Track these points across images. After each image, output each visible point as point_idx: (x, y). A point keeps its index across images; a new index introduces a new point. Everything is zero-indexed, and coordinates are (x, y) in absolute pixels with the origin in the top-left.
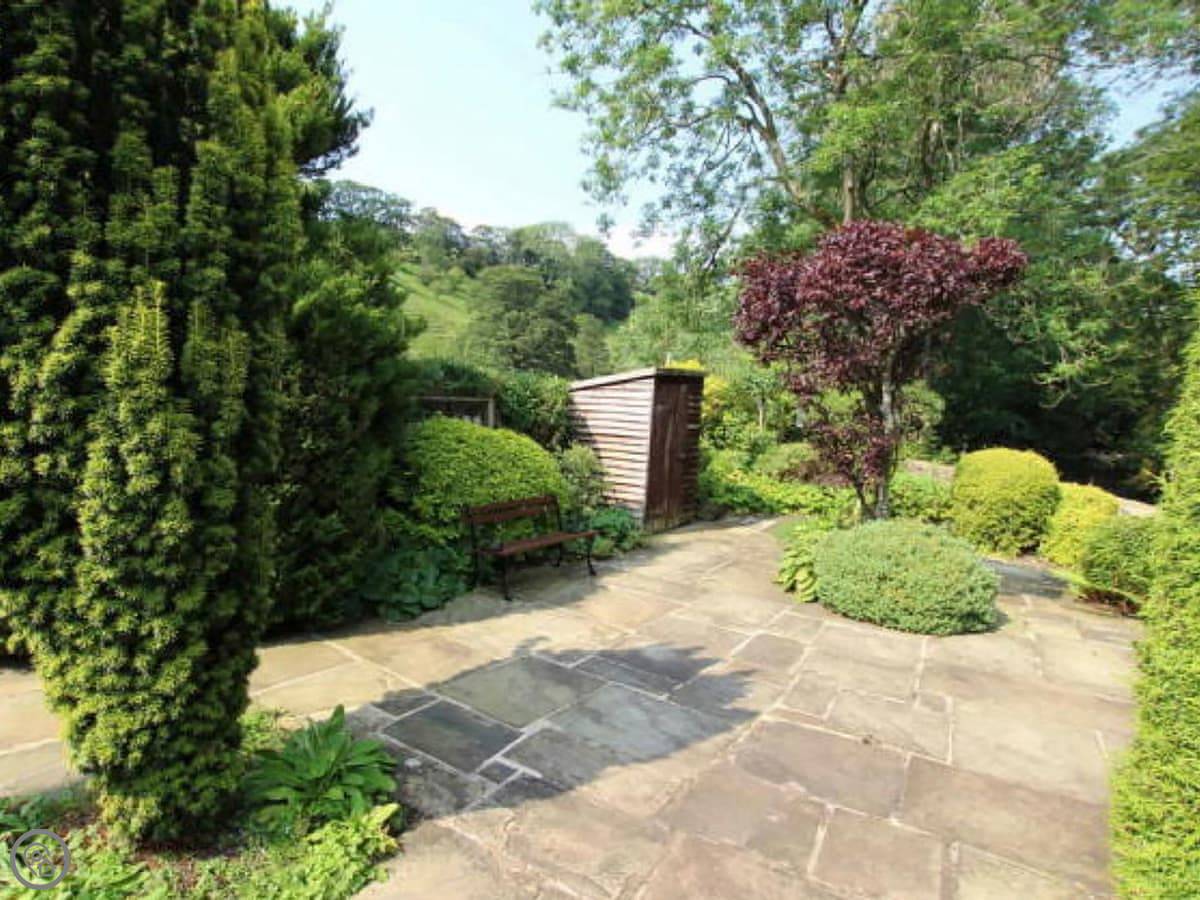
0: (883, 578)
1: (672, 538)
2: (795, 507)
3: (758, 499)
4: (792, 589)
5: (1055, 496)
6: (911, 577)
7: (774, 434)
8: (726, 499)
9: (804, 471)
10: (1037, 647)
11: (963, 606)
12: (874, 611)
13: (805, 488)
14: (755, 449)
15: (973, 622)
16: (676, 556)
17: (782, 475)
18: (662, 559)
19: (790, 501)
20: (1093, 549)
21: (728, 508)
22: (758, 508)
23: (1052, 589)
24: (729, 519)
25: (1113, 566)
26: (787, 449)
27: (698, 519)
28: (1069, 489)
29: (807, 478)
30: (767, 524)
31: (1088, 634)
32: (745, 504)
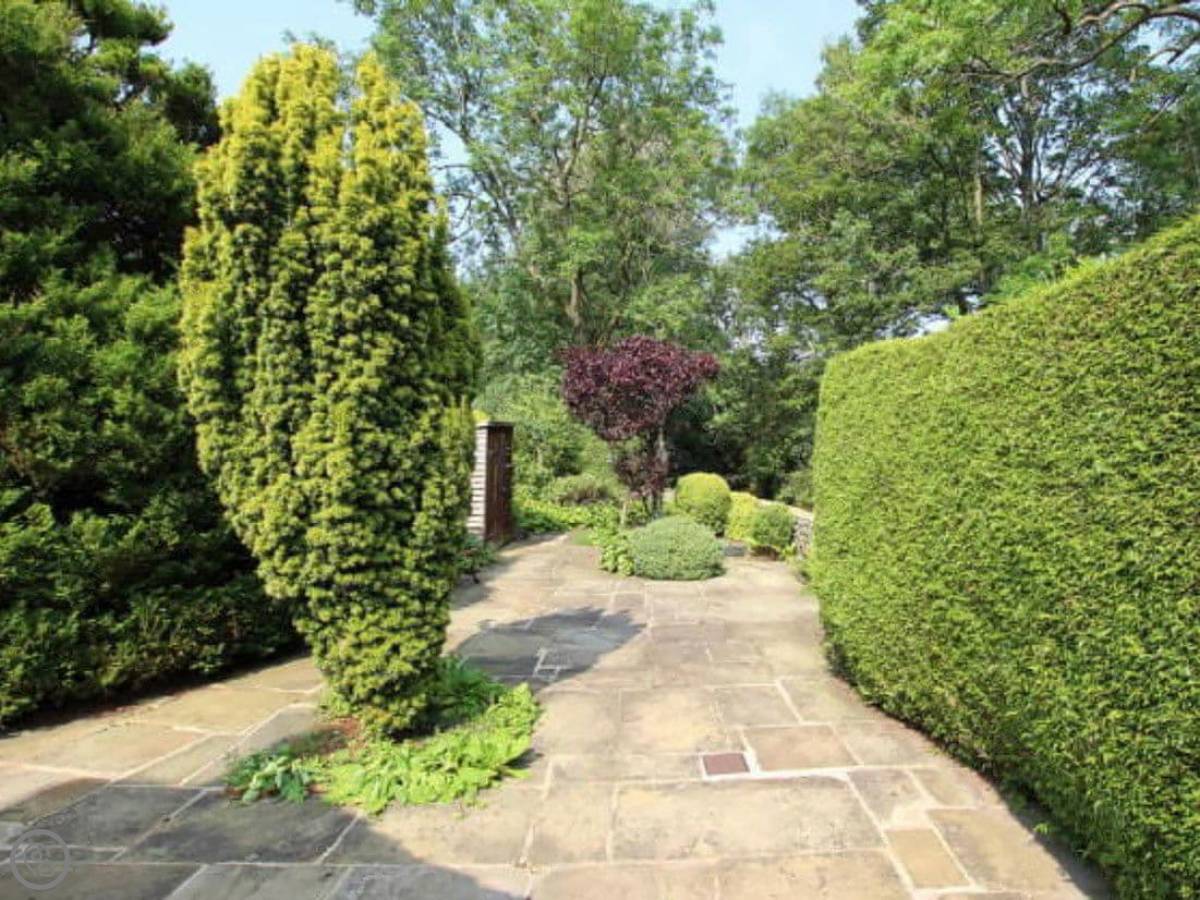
0: (672, 551)
1: (507, 554)
2: (575, 525)
3: (549, 521)
4: (615, 570)
5: (728, 500)
6: (687, 548)
7: (552, 470)
8: (525, 524)
9: (576, 497)
10: (746, 576)
11: (712, 561)
12: (670, 572)
13: (579, 509)
14: (539, 482)
15: (716, 570)
16: (520, 564)
17: (562, 502)
18: (514, 567)
19: (572, 521)
20: (757, 525)
21: (531, 529)
22: (551, 528)
23: (739, 552)
24: (533, 537)
25: (766, 533)
26: (562, 481)
27: (514, 539)
28: (734, 495)
29: (579, 502)
30: (562, 538)
31: (763, 569)
32: (542, 525)
